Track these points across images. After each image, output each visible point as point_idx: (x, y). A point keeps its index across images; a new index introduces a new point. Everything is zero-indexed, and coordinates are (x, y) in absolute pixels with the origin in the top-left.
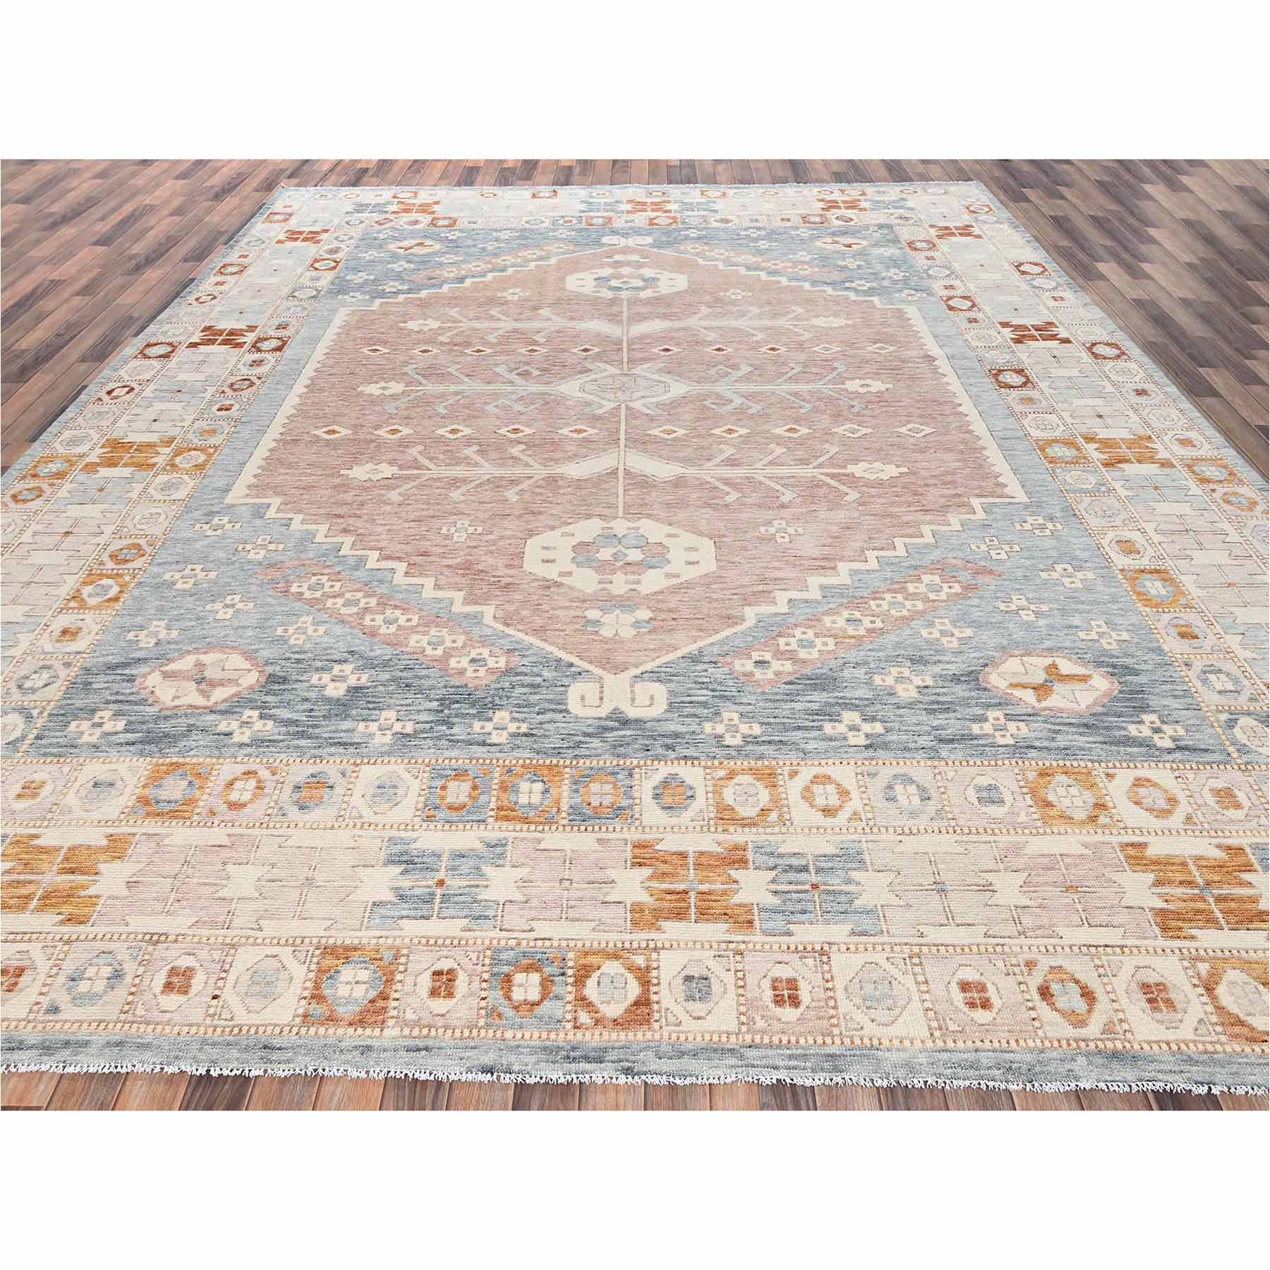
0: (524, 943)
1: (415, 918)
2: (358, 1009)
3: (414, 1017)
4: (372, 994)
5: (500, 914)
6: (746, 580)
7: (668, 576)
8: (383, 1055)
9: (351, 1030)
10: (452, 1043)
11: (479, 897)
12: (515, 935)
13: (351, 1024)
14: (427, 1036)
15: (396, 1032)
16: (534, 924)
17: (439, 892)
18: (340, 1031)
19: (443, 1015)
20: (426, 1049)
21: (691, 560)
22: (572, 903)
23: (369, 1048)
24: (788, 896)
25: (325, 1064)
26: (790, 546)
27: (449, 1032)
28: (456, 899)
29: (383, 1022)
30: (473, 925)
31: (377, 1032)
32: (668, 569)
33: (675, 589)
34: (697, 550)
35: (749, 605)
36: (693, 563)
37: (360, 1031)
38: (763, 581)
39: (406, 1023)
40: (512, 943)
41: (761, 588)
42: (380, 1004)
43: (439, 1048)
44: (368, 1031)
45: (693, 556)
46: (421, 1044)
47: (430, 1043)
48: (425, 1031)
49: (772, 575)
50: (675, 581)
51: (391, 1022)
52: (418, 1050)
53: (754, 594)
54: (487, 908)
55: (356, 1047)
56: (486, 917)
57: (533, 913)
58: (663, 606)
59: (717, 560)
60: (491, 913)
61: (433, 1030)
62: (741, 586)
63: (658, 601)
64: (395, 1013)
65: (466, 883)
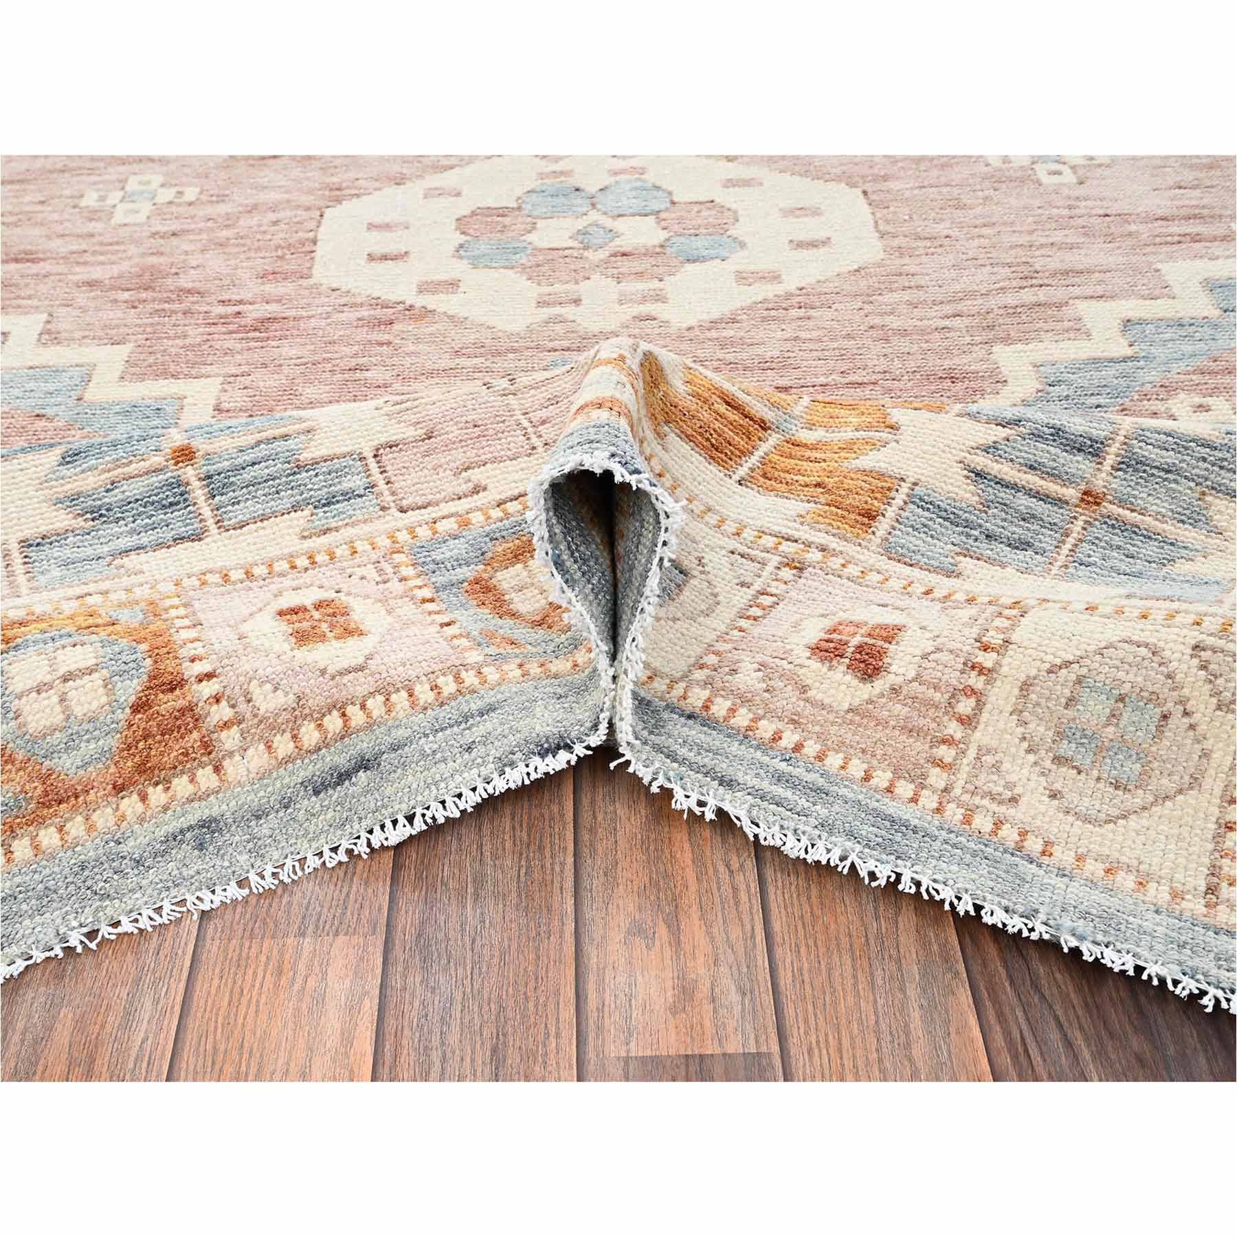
0: (477, 518)
1: (160, 545)
2: (113, 742)
3: (282, 700)
4: (130, 689)
5: (377, 477)
6: (979, 278)
7: (742, 278)
8: (263, 829)
9: (130, 804)
10: (421, 720)
11: (305, 456)
12: (446, 508)
13: (119, 789)
14: (346, 733)
15: (257, 758)
16: (477, 475)
17: (189, 473)
18: (104, 818)
19: (360, 669)
20: (364, 764)
21: (802, 236)
22: (537, 416)
23: (209, 825)
24: (1005, 495)
25: (111, 909)
26: (1081, 191)
27: (400, 699)
28: (248, 475)
29: (207, 746)
30: (322, 518)
31: (206, 777)
32: (739, 260)
33: (771, 311)
34: (816, 212)
35: (1007, 340)
36: (813, 244)
37: (157, 795)
38: (1029, 277)
39: (269, 727)
40: (445, 526)
41: (1028, 296)
42: (168, 703)
43: (395, 748)
44: (181, 785)
45: (808, 228)
46: (339, 758)
47: (363, 745)
48: (333, 723)
49: (1054, 264)
50: (769, 291)
51: (230, 739)
52: (343, 777)
53: (1013, 311)
54: (340, 473)
55: (175, 838)
56: (349, 495)
57: (459, 456)
58: (744, 355)
59: (882, 235)
60: (355, 482)
61: (353, 711)
62: (969, 295)
63: (723, 344)
64: (222, 712)
65: (251, 439)
